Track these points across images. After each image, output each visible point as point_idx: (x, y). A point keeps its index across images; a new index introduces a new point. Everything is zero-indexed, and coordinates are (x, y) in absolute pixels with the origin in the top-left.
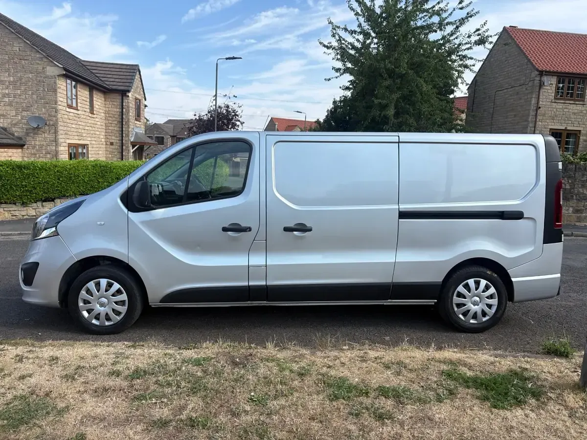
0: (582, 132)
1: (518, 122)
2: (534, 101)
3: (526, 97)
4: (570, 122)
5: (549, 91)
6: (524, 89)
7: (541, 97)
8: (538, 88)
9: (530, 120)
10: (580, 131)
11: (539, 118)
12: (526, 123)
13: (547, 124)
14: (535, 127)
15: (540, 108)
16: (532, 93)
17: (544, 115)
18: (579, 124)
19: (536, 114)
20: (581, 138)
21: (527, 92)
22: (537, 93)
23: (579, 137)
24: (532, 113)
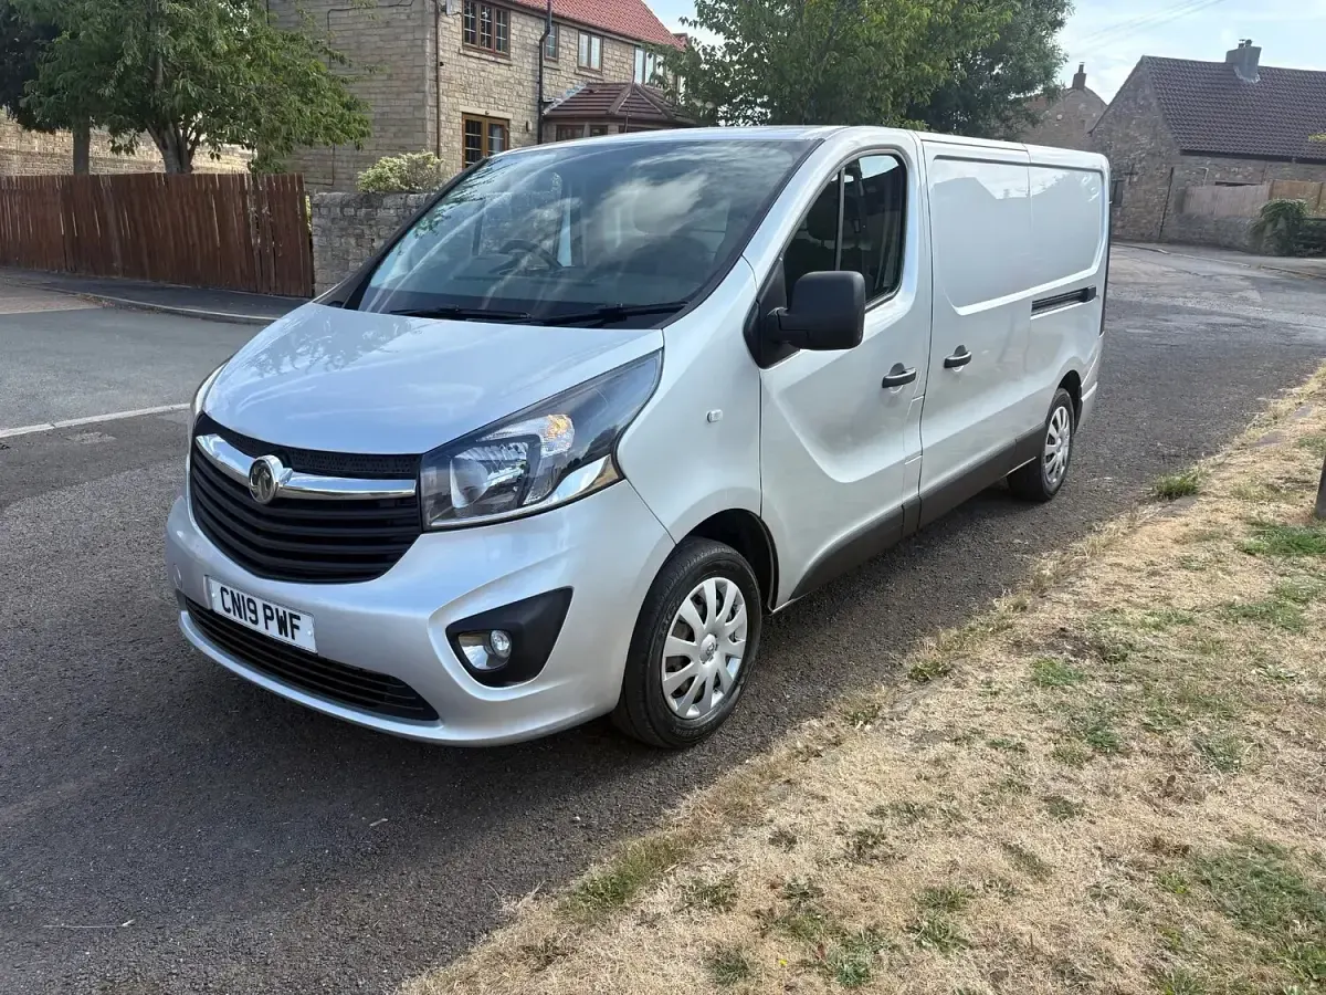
0: (512, 122)
1: (398, 94)
2: (429, 48)
3: (410, 36)
4: (492, 100)
5: (453, 29)
6: (403, 17)
7: (441, 40)
8: (433, 17)
9: (427, 88)
10: (508, 120)
11: (443, 86)
12: (419, 96)
13: (455, 100)
14: (438, 107)
15: (442, 64)
16: (422, 27)
17: (449, 80)
18: (506, 105)
19: (437, 77)
20: (511, 134)
21: (410, 23)
22: (434, 30)
23: (508, 132)
24: (430, 75)
